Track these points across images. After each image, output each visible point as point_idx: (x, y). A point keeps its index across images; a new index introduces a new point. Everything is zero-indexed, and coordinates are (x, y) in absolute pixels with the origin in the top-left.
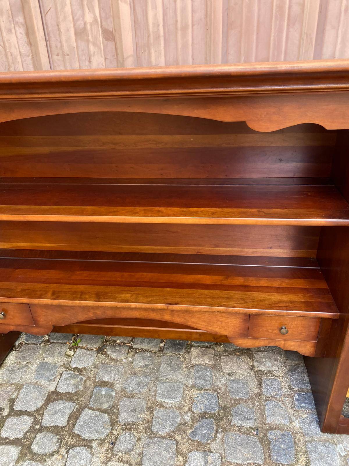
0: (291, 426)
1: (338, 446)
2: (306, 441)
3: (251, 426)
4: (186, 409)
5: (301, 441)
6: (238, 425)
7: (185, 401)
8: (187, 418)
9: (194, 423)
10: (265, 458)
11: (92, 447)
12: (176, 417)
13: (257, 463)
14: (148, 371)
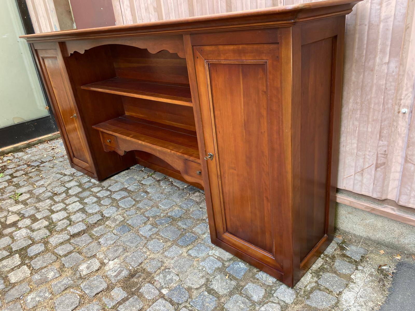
0: (201, 235)
1: (213, 251)
2: (200, 243)
3: (184, 227)
4: (166, 212)
5: (199, 242)
6: (179, 225)
7: (169, 210)
8: (162, 215)
9: (163, 217)
10: (175, 240)
11: (119, 209)
12: (159, 212)
13: (169, 240)
14: (168, 194)
